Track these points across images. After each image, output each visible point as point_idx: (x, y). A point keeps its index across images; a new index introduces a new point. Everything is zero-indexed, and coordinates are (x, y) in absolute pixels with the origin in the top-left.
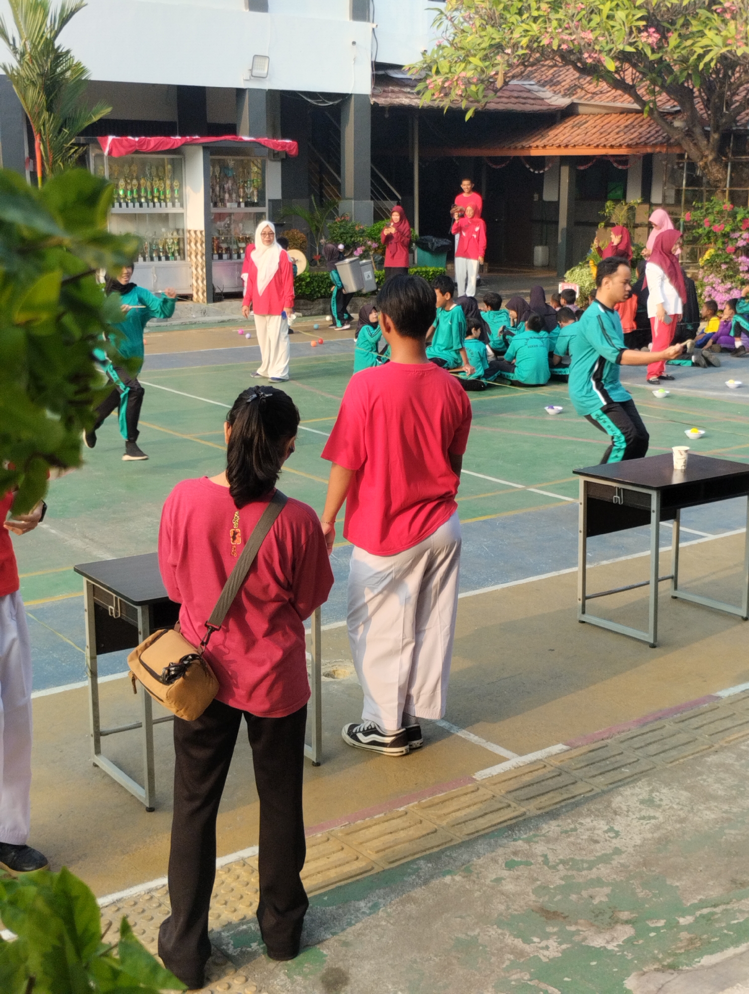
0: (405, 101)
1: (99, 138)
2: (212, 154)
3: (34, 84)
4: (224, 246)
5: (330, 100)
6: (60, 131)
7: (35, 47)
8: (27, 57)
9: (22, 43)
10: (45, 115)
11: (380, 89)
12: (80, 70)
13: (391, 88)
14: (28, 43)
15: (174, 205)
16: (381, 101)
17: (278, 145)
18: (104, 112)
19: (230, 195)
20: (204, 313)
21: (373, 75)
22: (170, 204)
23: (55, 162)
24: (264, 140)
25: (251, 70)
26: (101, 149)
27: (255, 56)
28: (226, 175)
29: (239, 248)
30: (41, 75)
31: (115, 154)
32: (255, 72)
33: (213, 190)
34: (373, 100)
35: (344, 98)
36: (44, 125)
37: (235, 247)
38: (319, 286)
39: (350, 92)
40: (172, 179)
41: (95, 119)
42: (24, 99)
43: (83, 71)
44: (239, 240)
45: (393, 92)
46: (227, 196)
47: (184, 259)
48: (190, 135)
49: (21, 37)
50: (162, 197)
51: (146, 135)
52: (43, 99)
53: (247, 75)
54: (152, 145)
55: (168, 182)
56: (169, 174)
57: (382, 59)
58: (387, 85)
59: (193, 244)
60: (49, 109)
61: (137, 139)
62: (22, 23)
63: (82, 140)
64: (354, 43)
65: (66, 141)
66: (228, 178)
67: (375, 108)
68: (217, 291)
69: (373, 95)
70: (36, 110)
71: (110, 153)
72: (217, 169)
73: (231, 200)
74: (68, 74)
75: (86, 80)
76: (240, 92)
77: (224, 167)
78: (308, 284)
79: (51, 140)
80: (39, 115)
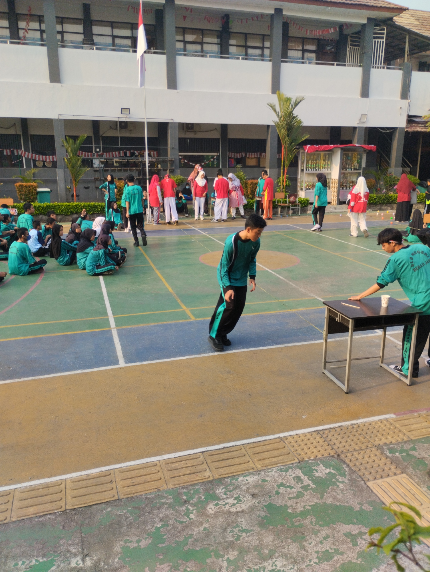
0: (419, 129)
1: (304, 146)
2: (344, 151)
3: (284, 128)
4: (344, 184)
5: (389, 130)
6: (291, 143)
7: (286, 114)
8: (282, 119)
9: (281, 114)
10: (287, 138)
11: (409, 125)
12: (300, 122)
13: (413, 125)
14: (283, 113)
15: (328, 170)
16: (410, 130)
17: (369, 147)
18: (306, 137)
19: (349, 166)
20: (335, 209)
21: (407, 120)
22: (326, 169)
23: (288, 155)
24: (364, 146)
25: (360, 120)
26: (305, 150)
27: (362, 115)
28: (347, 159)
29: (350, 185)
30: (287, 124)
31: (309, 152)
32: (362, 120)
33: (343, 164)
34: (406, 130)
35: (395, 129)
36: (286, 142)
37: (348, 185)
38: (379, 200)
39: (397, 126)
40: (328, 160)
41: (303, 139)
42: (280, 133)
43: (301, 122)
44: (350, 183)
45: (414, 126)
46: (347, 166)
47: (329, 189)
48: (337, 144)
49: (281, 112)
50: (324, 167)
51: (321, 145)
52: (286, 133)
53: (358, 122)
54: (323, 148)
55: (326, 162)
56: (327, 159)
57: (412, 113)
58: (412, 124)
59: (333, 184)
60: (288, 136)
61: (317, 146)
62: (282, 107)
63: (298, 147)
64: (401, 108)
65: (293, 148)
66: (348, 160)
67: (407, 133)
68: (341, 201)
69: (406, 128)
70: (283, 137)
71: (307, 151)
72: (345, 156)
73: (348, 168)
74: (295, 124)
75: (302, 126)
76: (355, 128)
77: (347, 156)
78: (375, 199)
79: (287, 148)
80: (285, 138)
